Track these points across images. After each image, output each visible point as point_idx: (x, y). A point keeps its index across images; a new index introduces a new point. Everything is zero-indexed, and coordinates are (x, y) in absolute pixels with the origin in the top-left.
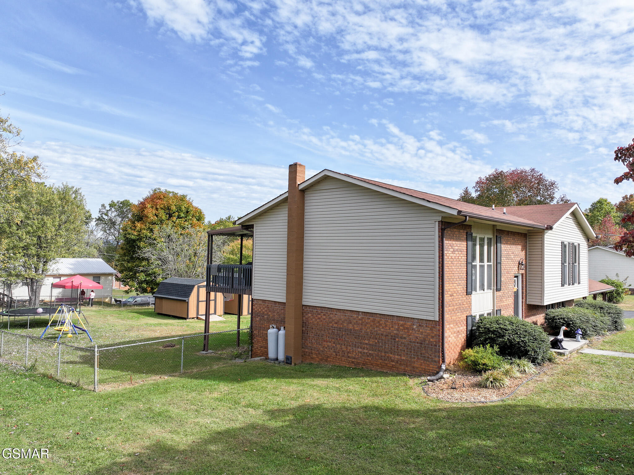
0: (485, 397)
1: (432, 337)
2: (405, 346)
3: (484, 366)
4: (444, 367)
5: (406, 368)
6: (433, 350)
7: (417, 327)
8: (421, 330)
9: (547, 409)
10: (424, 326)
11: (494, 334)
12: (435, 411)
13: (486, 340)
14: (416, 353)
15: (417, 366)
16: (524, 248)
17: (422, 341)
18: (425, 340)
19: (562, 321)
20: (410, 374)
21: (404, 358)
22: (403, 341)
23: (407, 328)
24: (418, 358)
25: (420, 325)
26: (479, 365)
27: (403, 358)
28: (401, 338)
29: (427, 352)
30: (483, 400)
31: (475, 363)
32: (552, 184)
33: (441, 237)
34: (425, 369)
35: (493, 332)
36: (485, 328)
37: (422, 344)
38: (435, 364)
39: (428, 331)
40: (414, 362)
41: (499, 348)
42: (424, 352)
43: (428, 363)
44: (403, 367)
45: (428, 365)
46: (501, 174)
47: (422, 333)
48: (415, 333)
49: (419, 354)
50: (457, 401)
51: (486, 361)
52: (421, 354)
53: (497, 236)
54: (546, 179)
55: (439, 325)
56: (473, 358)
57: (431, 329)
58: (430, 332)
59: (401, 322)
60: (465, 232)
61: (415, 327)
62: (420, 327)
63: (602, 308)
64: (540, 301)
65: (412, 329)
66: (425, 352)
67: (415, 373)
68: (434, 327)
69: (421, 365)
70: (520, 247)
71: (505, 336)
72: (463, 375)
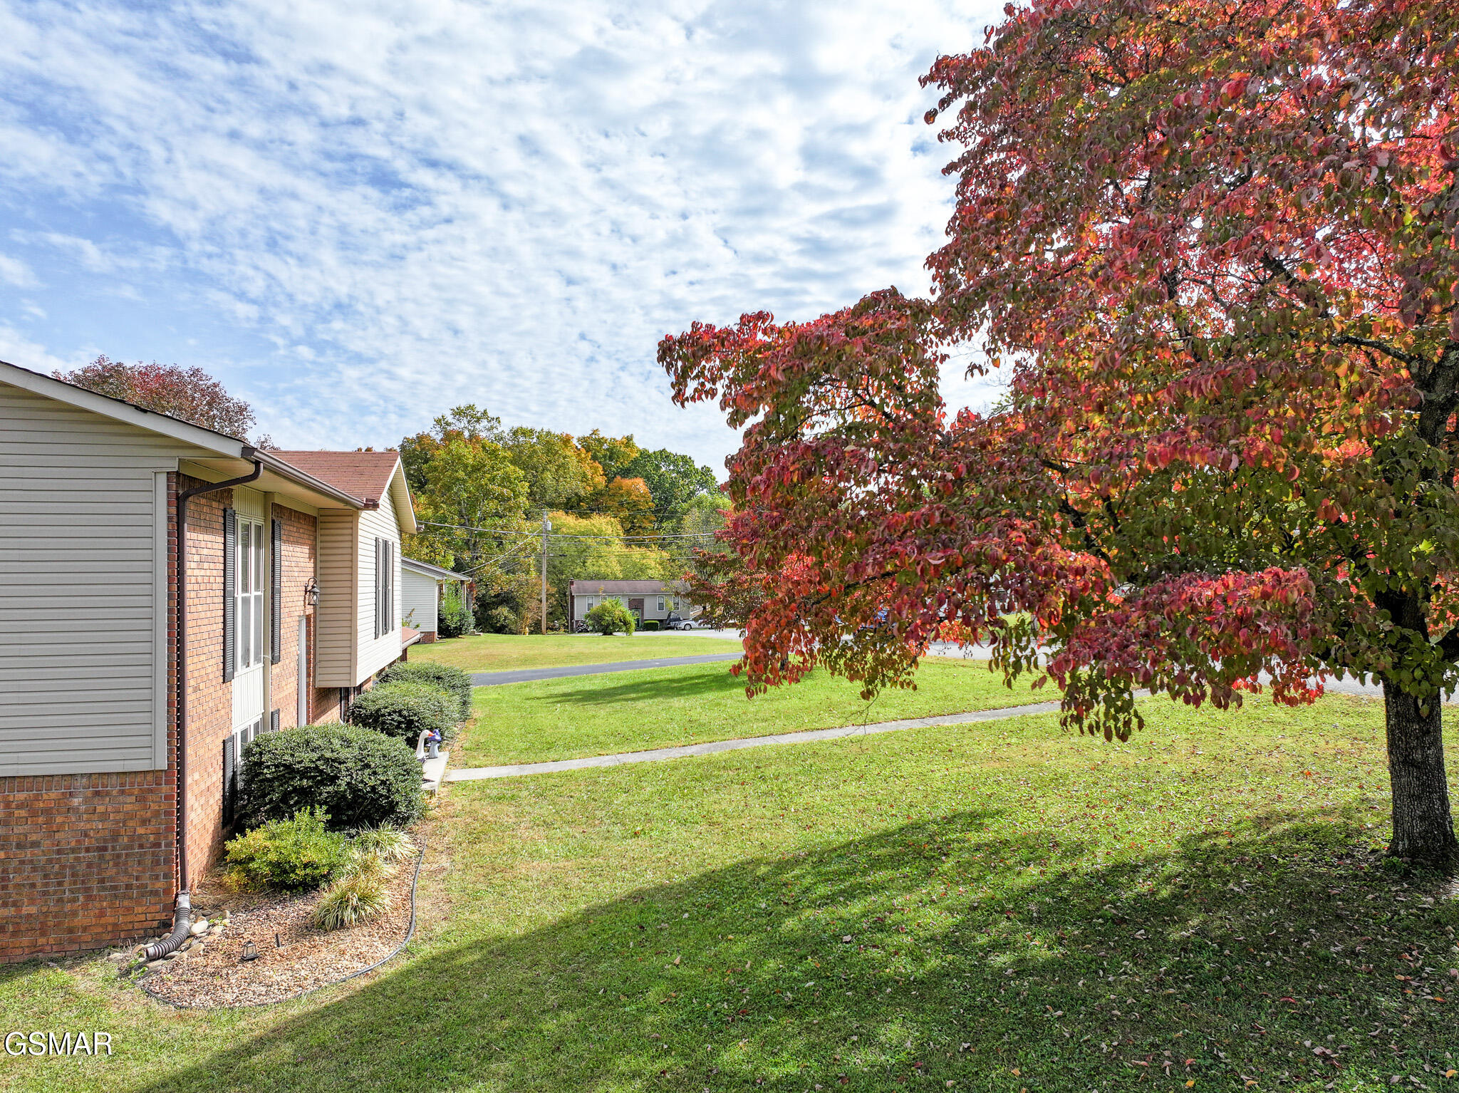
0: (360, 956)
1: (144, 822)
2: (34, 869)
3: (308, 871)
4: (184, 901)
5: (41, 941)
6: (148, 860)
7: (86, 800)
8: (100, 809)
9: (521, 939)
10: (114, 793)
11: (308, 778)
12: (248, 1051)
13: (285, 797)
14: (83, 882)
15: (86, 922)
16: (314, 554)
17: (105, 841)
18: (115, 836)
19: (396, 717)
20: (57, 955)
21: (33, 910)
22: (28, 854)
23: (47, 812)
24: (89, 898)
25: (97, 793)
26: (293, 871)
27: (26, 910)
28: (19, 846)
29: (126, 872)
30: (359, 966)
31: (281, 868)
32: (242, 410)
33: (175, 520)
34: (115, 925)
35: (304, 774)
36: (277, 766)
37: (105, 849)
38: (153, 899)
39: (128, 808)
40: (74, 914)
41: (327, 812)
42: (111, 872)
43: (126, 903)
44: (25, 940)
45: (128, 909)
46: (117, 370)
47: (104, 817)
48: (80, 819)
49: (95, 885)
50: (290, 995)
51: (311, 855)
52: (102, 881)
53: (273, 522)
54: (228, 395)
55: (168, 782)
56: (273, 857)
57: (141, 799)
58: (137, 806)
59: (22, 796)
60: (222, 507)
61: (76, 801)
62: (96, 800)
63: (439, 678)
64: (347, 677)
65: (65, 810)
66: (118, 873)
67: (76, 947)
68: (151, 791)
69: (102, 914)
70: (306, 550)
71: (338, 778)
72: (246, 909)
